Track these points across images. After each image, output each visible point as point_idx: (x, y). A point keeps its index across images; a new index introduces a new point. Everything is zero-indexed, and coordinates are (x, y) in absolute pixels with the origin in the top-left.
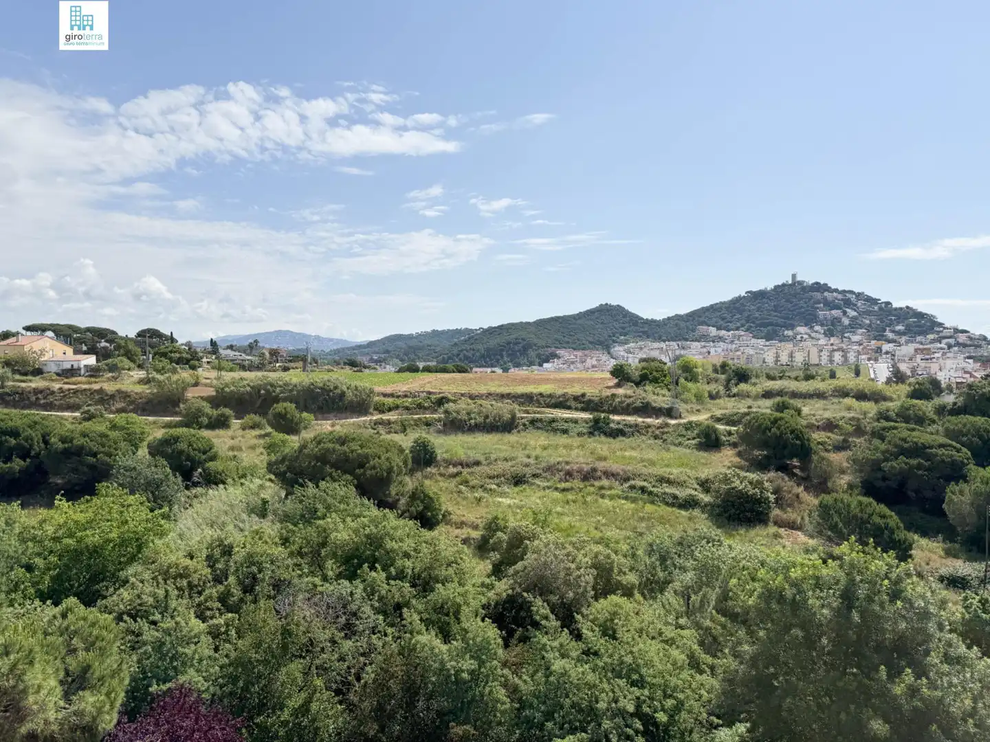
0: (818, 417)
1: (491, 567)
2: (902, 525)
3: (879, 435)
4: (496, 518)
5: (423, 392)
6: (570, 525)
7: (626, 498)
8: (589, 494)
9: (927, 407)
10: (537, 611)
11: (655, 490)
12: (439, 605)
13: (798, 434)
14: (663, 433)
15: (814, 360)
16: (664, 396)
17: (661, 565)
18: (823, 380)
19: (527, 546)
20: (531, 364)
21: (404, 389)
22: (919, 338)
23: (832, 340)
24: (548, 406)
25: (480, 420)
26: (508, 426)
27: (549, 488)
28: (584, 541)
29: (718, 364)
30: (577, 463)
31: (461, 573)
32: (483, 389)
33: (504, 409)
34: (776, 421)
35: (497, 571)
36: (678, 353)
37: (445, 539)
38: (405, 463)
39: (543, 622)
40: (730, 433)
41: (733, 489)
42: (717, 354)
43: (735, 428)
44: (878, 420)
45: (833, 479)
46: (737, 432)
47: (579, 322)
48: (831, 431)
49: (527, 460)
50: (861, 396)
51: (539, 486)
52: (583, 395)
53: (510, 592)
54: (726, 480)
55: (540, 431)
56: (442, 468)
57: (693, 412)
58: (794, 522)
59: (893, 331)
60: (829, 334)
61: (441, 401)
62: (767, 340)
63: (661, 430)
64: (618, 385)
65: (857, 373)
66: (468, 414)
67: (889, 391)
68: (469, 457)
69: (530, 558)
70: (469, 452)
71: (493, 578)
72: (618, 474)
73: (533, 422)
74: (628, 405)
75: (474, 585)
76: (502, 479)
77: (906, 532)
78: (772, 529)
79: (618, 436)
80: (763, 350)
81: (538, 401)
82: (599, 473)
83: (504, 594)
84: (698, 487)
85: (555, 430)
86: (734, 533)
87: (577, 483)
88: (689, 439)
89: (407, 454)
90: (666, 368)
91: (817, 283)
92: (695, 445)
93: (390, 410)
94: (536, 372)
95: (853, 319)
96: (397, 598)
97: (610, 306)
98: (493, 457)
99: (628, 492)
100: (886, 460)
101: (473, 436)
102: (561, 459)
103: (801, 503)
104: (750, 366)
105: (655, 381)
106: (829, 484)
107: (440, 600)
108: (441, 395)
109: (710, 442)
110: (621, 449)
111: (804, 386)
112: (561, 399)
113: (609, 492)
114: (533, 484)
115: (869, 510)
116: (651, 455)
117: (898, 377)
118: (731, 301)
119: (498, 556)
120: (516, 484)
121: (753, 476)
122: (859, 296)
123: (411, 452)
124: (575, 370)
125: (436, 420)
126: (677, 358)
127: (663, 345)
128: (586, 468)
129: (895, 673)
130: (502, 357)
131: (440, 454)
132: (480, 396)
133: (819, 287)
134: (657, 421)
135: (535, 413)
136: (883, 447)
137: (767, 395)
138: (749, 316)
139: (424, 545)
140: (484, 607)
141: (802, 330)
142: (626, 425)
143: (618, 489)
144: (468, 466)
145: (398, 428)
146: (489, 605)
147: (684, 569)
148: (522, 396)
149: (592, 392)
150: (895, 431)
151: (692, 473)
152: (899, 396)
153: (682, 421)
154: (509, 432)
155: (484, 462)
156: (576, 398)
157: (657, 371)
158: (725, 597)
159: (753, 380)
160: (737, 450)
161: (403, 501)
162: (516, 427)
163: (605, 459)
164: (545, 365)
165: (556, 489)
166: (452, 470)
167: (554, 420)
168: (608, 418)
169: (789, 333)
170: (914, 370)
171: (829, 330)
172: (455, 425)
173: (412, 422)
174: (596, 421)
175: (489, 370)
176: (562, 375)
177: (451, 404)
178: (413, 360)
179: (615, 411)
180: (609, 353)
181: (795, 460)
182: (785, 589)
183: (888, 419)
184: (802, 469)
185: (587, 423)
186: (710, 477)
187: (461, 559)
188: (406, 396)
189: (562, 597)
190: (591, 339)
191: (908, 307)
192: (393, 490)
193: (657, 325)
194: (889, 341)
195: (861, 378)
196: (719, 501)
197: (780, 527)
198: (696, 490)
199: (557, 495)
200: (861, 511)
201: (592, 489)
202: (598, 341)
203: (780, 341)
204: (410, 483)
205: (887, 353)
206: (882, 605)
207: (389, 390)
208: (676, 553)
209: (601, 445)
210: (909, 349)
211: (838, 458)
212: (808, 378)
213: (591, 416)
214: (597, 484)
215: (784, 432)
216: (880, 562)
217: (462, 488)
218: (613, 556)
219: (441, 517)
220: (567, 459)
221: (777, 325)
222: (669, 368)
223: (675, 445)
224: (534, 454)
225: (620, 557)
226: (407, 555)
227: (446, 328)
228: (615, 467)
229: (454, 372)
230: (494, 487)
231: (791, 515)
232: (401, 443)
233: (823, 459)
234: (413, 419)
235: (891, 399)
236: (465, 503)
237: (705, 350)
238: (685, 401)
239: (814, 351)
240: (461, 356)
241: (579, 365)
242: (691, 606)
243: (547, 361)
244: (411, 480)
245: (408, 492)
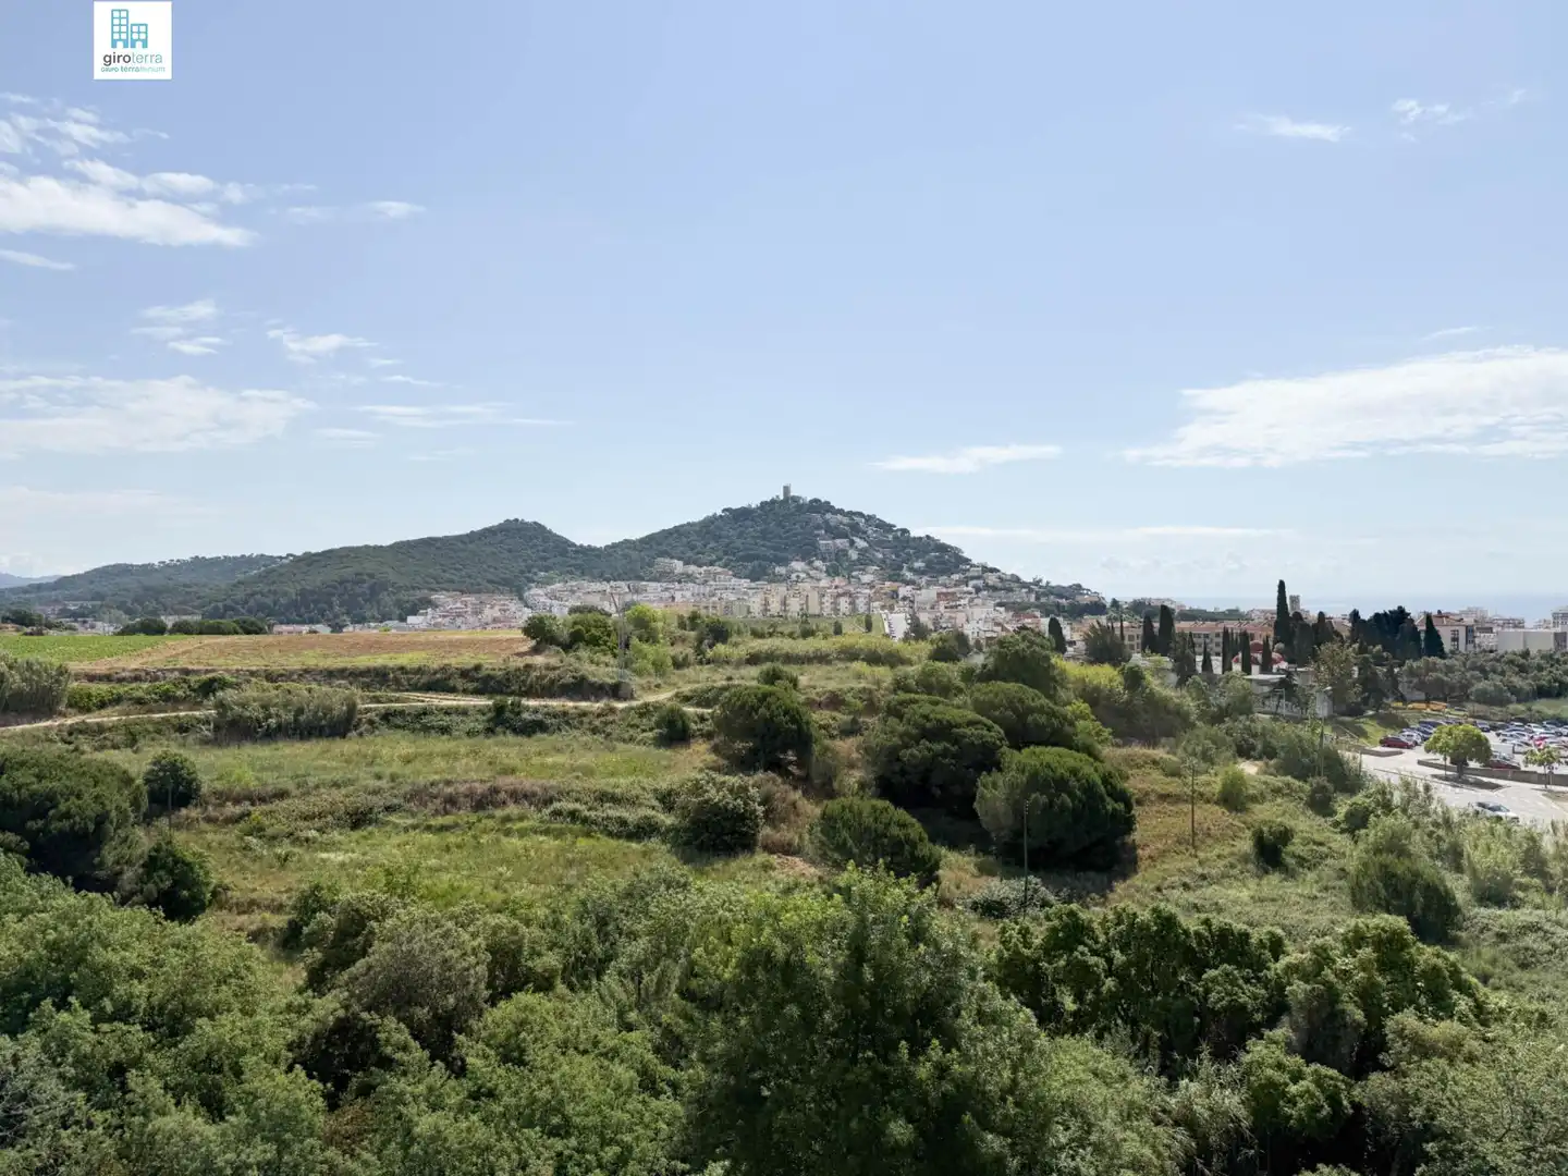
0: (819, 690)
1: (305, 974)
2: (926, 836)
3: (895, 712)
4: (318, 887)
5: (172, 670)
6: (452, 886)
7: (546, 832)
8: (484, 831)
9: (951, 671)
10: (387, 1040)
11: (593, 814)
12: (203, 1056)
13: (794, 716)
14: (606, 724)
15: (814, 609)
16: (607, 665)
17: (598, 932)
18: (825, 637)
19: (372, 932)
20: (384, 617)
21: (133, 666)
22: (943, 579)
23: (838, 580)
24: (416, 688)
25: (289, 717)
26: (339, 726)
27: (415, 827)
28: (473, 912)
29: (686, 615)
30: (466, 782)
31: (245, 992)
32: (294, 663)
33: (336, 696)
34: (765, 696)
35: (317, 981)
36: (628, 598)
37: (213, 936)
38: (135, 803)
39: (398, 1056)
40: (702, 719)
41: (706, 802)
42: (685, 599)
43: (710, 711)
44: (895, 692)
45: (839, 778)
46: (712, 715)
47: (471, 546)
48: (836, 709)
49: (378, 783)
50: (874, 659)
51: (396, 826)
52: (477, 668)
53: (341, 1013)
54: (697, 788)
55: (400, 732)
56: (210, 808)
57: (650, 688)
58: (790, 845)
59: (911, 569)
60: (833, 572)
61: (209, 687)
62: (753, 580)
63: (603, 719)
64: (536, 651)
65: (869, 627)
66: (265, 707)
67: (907, 651)
68: (265, 784)
69: (380, 951)
70: (266, 776)
71: (310, 993)
72: (534, 794)
73: (387, 717)
74: (552, 682)
75: (272, 1011)
76: (330, 818)
77: (931, 845)
78: (761, 857)
79: (534, 732)
80: (745, 593)
81: (397, 681)
82: (502, 795)
83: (331, 1018)
84: (656, 803)
85: (427, 729)
86: (707, 868)
87: (464, 815)
88: (644, 731)
89: (138, 787)
90: (610, 622)
91: (816, 501)
92: (654, 739)
93: (102, 705)
94: (393, 631)
95: (862, 552)
96: (116, 1054)
97: (523, 523)
98: (312, 781)
99: (551, 822)
100: (906, 746)
101: (274, 746)
102: (437, 777)
103: (798, 815)
104: (730, 618)
105: (594, 642)
106: (836, 785)
107: (205, 1049)
108: (210, 676)
109: (674, 733)
110: (540, 754)
111: (803, 646)
112: (438, 676)
113: (519, 825)
114: (388, 823)
115: (884, 818)
116: (586, 759)
117: (917, 631)
118: (700, 523)
119: (319, 955)
120: (355, 826)
121: (734, 780)
122: (869, 519)
123: (147, 781)
124: (463, 627)
125: (199, 721)
126: (627, 606)
127: (606, 586)
128: (480, 788)
129: (918, 1049)
130: (331, 607)
131: (207, 783)
132: (287, 676)
133: (820, 507)
134: (597, 705)
135: (392, 701)
136: (901, 728)
137: (753, 659)
138: (727, 545)
139: (172, 951)
140: (290, 1047)
141: (798, 565)
142: (548, 714)
143: (534, 818)
144: (263, 800)
145: (119, 738)
146: (302, 1040)
147: (633, 936)
148: (367, 672)
149: (491, 662)
150: (915, 706)
151: (647, 782)
152: (919, 657)
153: (634, 703)
154: (343, 736)
155: (295, 792)
156: (464, 674)
157: (596, 627)
158: (691, 972)
159: (734, 638)
160: (712, 742)
161: (129, 874)
162: (356, 727)
163: (513, 771)
164: (411, 619)
165: (429, 828)
166: (231, 809)
167: (425, 712)
168: (519, 705)
169: (780, 570)
170: (936, 622)
171: (832, 566)
172: (236, 729)
173: (150, 728)
174: (499, 709)
175: (305, 628)
176: (441, 636)
177: (230, 691)
178: (155, 612)
179: (530, 693)
180: (521, 598)
181: (790, 753)
182: (774, 947)
183: (907, 690)
184: (799, 765)
185: (484, 714)
186: (674, 787)
187: (248, 968)
188: (137, 679)
189: (433, 1008)
190: (490, 577)
191: (928, 537)
192: (109, 855)
193: (596, 556)
194: (908, 583)
195: (873, 633)
196: (686, 822)
197: (772, 852)
198: (653, 808)
199: (428, 837)
200: (876, 820)
201: (490, 823)
202: (503, 579)
203: (770, 582)
204: (144, 840)
205: (904, 599)
206: (900, 954)
207: (101, 667)
208: (622, 911)
209: (508, 749)
210: (932, 592)
211: (847, 747)
212: (807, 634)
213: (490, 703)
214: (499, 813)
215: (776, 713)
216: (899, 892)
217: (253, 840)
218: (523, 929)
219: (209, 895)
220: (449, 777)
221: (765, 558)
222: (615, 623)
223: (624, 741)
224: (388, 771)
225: (532, 929)
226: (136, 974)
227: (221, 554)
228: (527, 783)
229: (237, 633)
230: (313, 833)
231: (786, 834)
232: (126, 766)
233: (827, 749)
234: (150, 721)
235: (909, 662)
236: (256, 867)
237: (667, 594)
238: (639, 673)
239: (814, 597)
240: (252, 602)
241: (471, 619)
242: (642, 992)
243: (414, 612)
244: (148, 834)
245: (141, 857)
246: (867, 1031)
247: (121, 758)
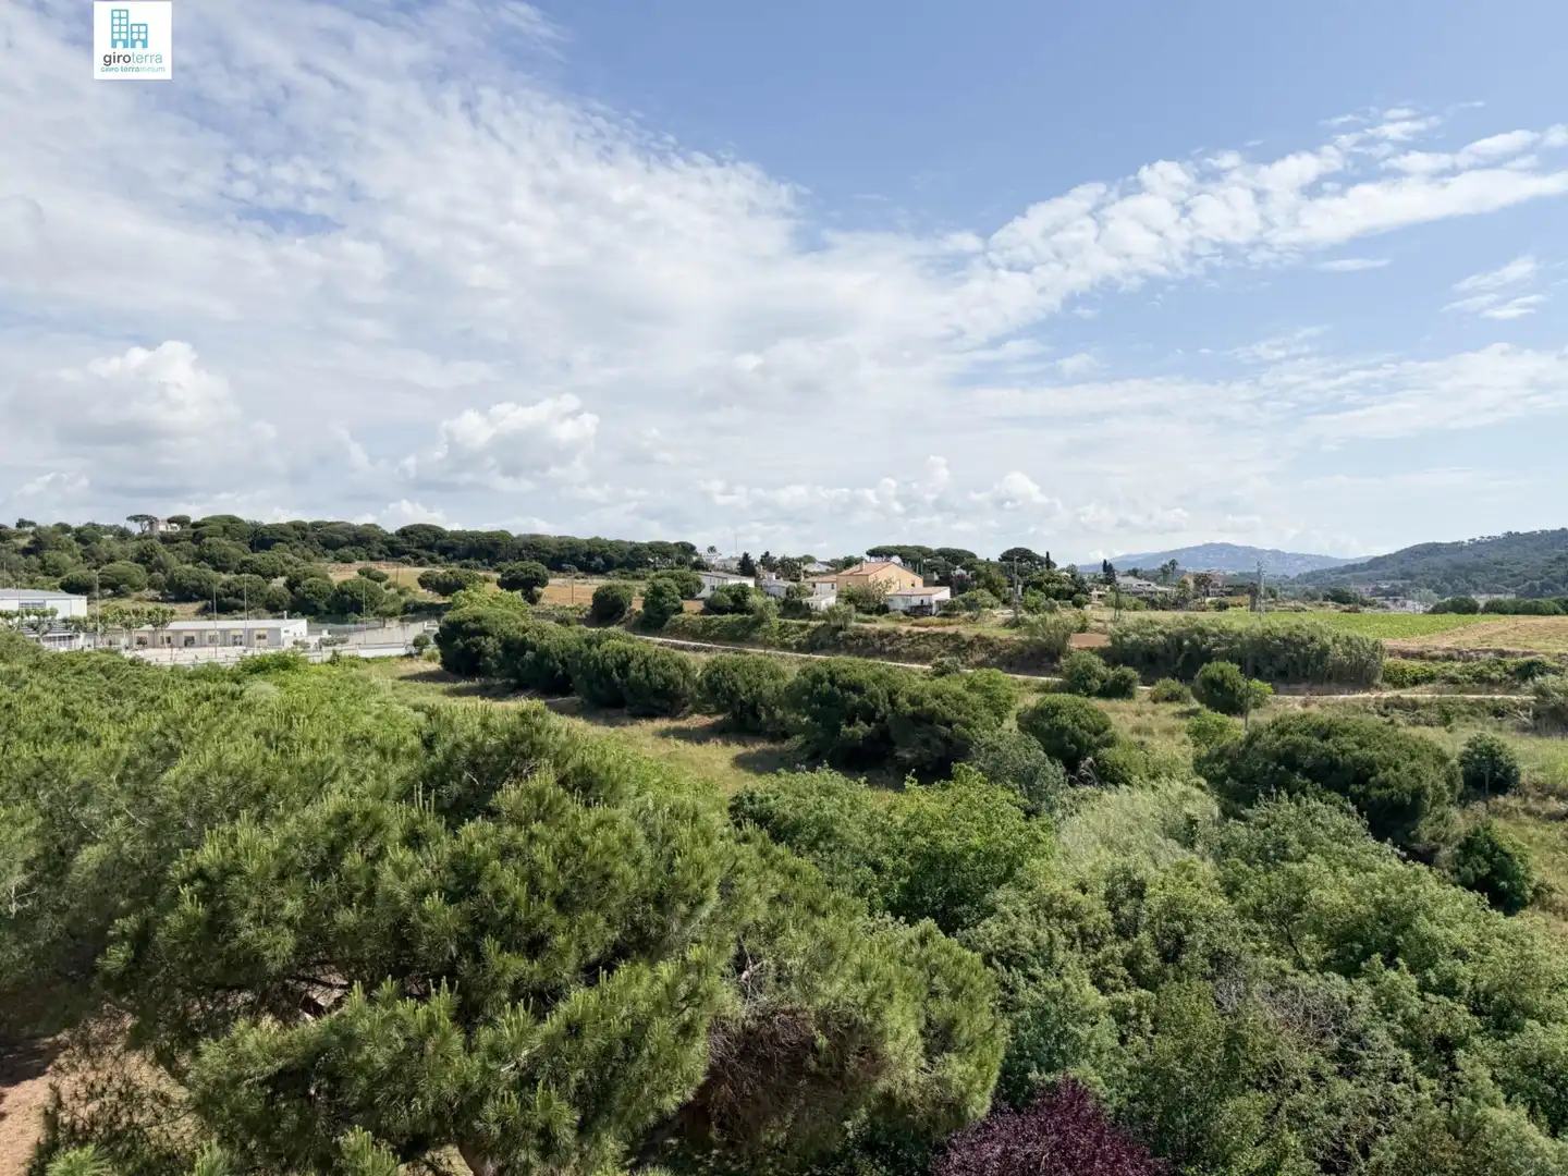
5: (1486, 651)
12: (1534, 1061)
21: (1446, 645)
38: (1451, 783)
56: (1531, 800)
61: (1528, 670)
89: (1453, 767)
93: (1416, 682)
96: (1442, 1027)
108: (1528, 658)
123: (1462, 762)
125: (1516, 706)
131: (1527, 773)
139: (1497, 941)
145: (1434, 715)
161: (1445, 853)
166: (1555, 805)
172: (1561, 719)
173: (1464, 708)
177: (1550, 677)
178: (1465, 592)
188: (1450, 658)
192: (1425, 830)
204: (1460, 822)
207: (1413, 645)
219: (1530, 893)
226: (1460, 954)
227: (1537, 528)
229: (1558, 614)
232: (1440, 744)
234: (1465, 702)
244: (1464, 816)
245: (1457, 837)
247: (1435, 735)
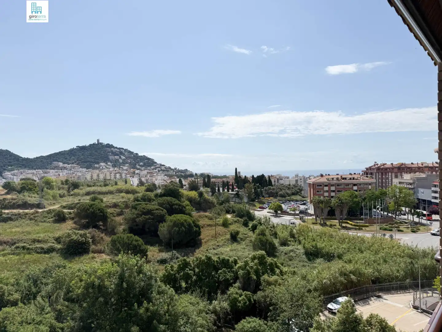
0: (110, 202)
2: (144, 243)
3: (134, 207)
7: (13, 254)
9: (152, 195)
11: (31, 247)
13: (101, 210)
14: (35, 217)
15: (108, 178)
16: (35, 197)
17: (34, 285)
18: (112, 186)
22: (149, 168)
23: (116, 169)
29: (64, 180)
34: (92, 205)
36: (43, 175)
40: (70, 213)
41: (72, 240)
42: (63, 175)
43: (73, 211)
44: (134, 201)
45: (117, 228)
46: (74, 212)
48: (116, 208)
50: (128, 192)
54: (69, 235)
57: (51, 205)
58: (101, 250)
59: (139, 165)
60: (114, 166)
62: (87, 169)
63: (34, 215)
64: (7, 193)
65: (126, 182)
67: (138, 189)
72: (8, 242)
74: (14, 204)
77: (145, 246)
78: (91, 255)
80: (85, 173)
84: (55, 241)
86: (72, 260)
88: (49, 218)
90: (36, 183)
91: (108, 144)
92: (53, 221)
95: (124, 160)
99: (15, 250)
100: (138, 217)
103: (103, 241)
104: (79, 181)
105: (30, 190)
106: (115, 231)
109: (60, 218)
110: (10, 228)
111: (104, 189)
115: (131, 239)
116: (28, 229)
117: (141, 183)
118: (69, 150)
121: (82, 232)
122: (126, 150)
126: (42, 178)
127: (34, 171)
133: (109, 146)
134: (31, 211)
136: (136, 212)
137: (88, 194)
138: (78, 158)
141: (102, 164)
142: (13, 215)
143: (8, 249)
147: (47, 284)
150: (141, 205)
151: (51, 235)
152: (142, 191)
153: (45, 210)
157: (31, 185)
158: (68, 292)
159: (81, 187)
160: (74, 221)
169: (96, 165)
170: (147, 180)
171: (114, 164)
179: (5, 208)
181: (100, 222)
182: (95, 281)
183: (138, 201)
184: (103, 226)
186: (60, 236)
191: (144, 156)
193: (30, 161)
194: (138, 169)
195: (127, 184)
196: (65, 247)
197: (95, 253)
198: (53, 243)
200: (128, 240)
203: (93, 169)
205: (137, 174)
206: (135, 278)
208: (43, 277)
210: (145, 172)
211: (119, 219)
212: (106, 185)
215: (96, 210)
216: (133, 260)
221: (91, 162)
222: (38, 183)
223: (42, 222)
225: (8, 286)
228: (5, 238)
231: (99, 247)
233: (113, 220)
235: (139, 193)
237: (57, 174)
238: (47, 199)
239: (108, 174)
242: (50, 301)
246: (125, 302)
